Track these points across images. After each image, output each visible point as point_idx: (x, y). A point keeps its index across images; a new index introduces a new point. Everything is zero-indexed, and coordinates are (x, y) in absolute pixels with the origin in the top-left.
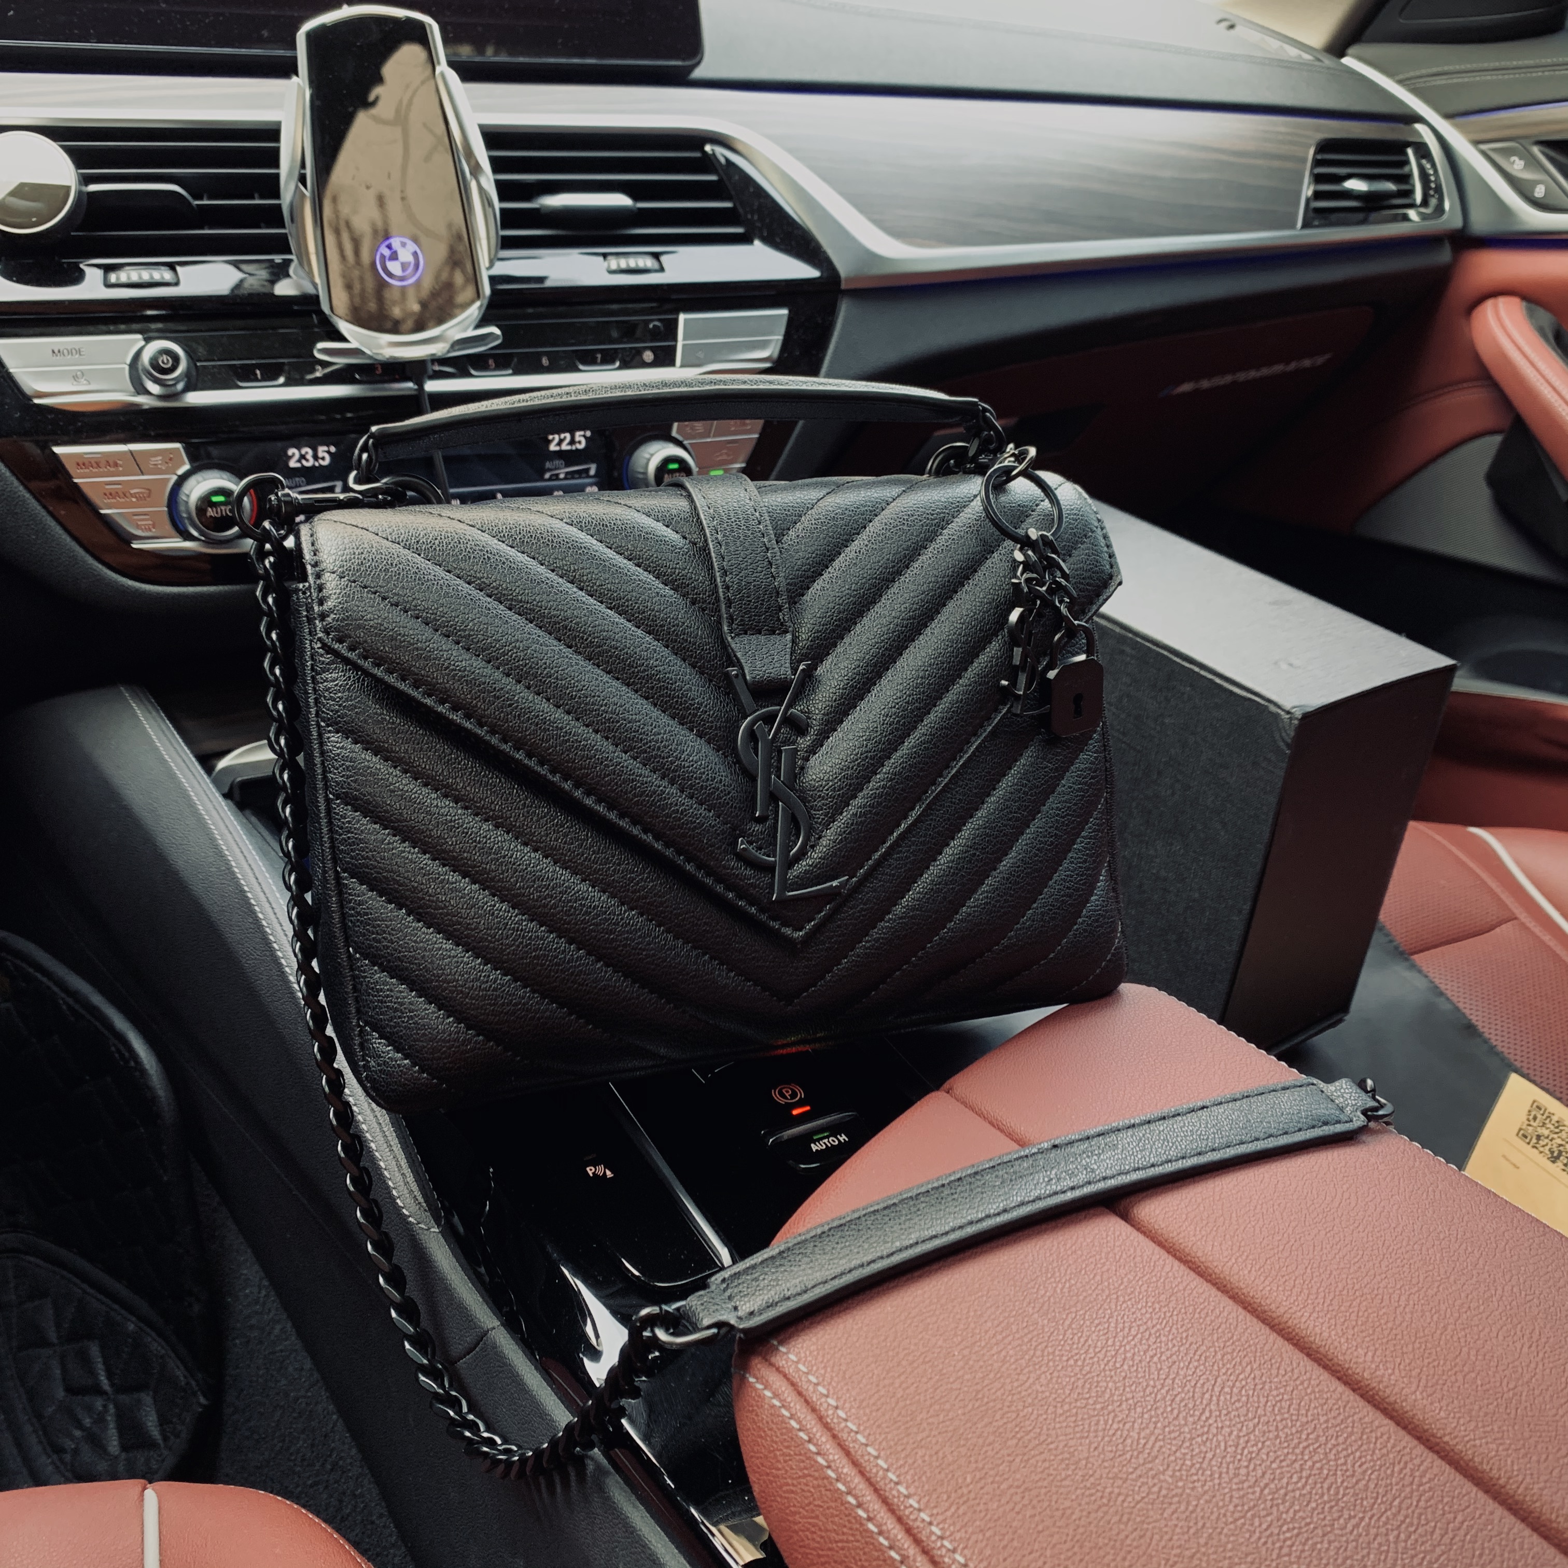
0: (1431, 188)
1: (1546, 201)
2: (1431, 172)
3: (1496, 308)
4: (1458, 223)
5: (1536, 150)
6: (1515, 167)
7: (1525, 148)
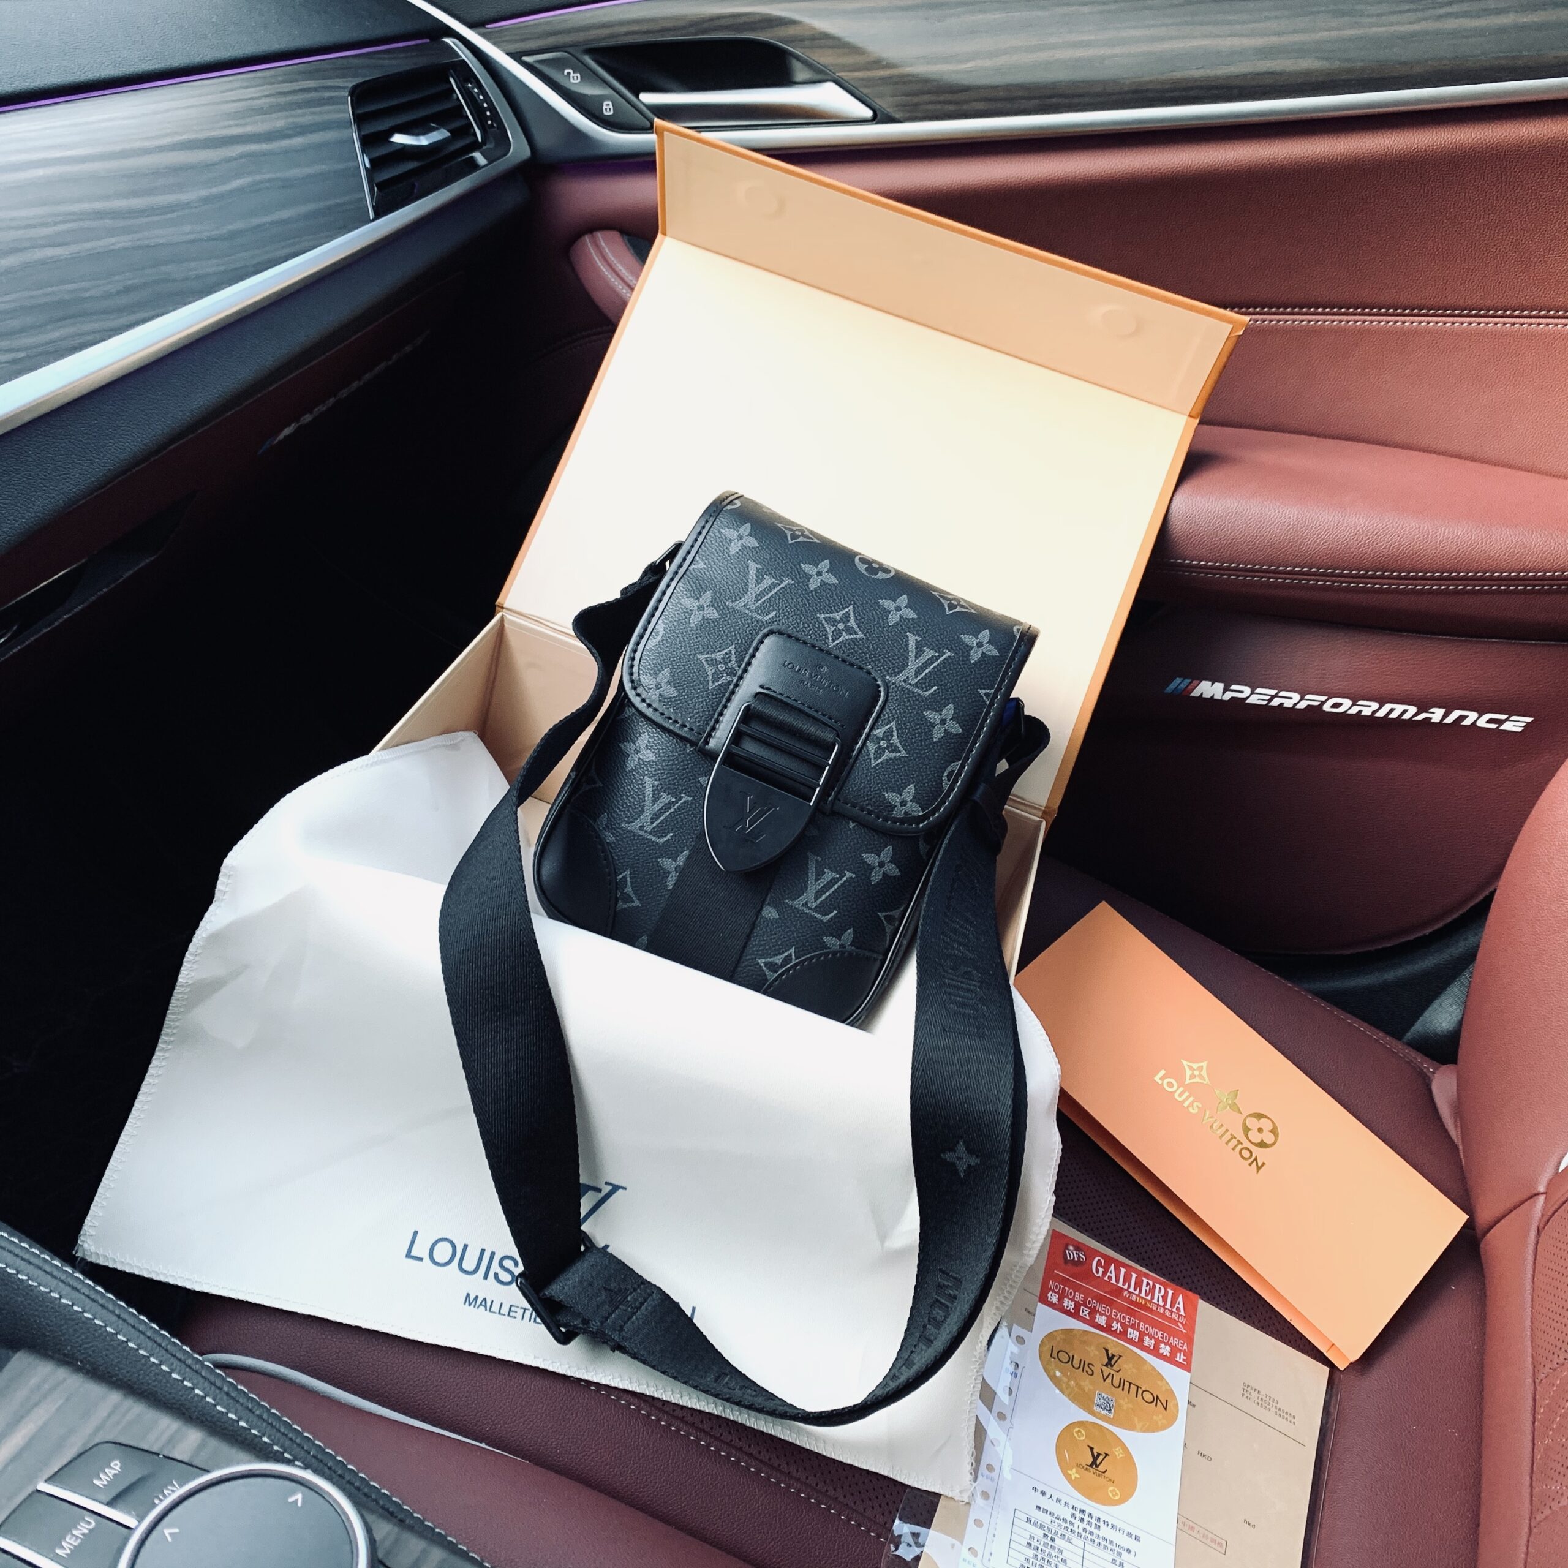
0: (487, 118)
1: (617, 120)
2: (481, 97)
3: (597, 246)
4: (526, 152)
5: (588, 59)
6: (572, 80)
7: (577, 59)
